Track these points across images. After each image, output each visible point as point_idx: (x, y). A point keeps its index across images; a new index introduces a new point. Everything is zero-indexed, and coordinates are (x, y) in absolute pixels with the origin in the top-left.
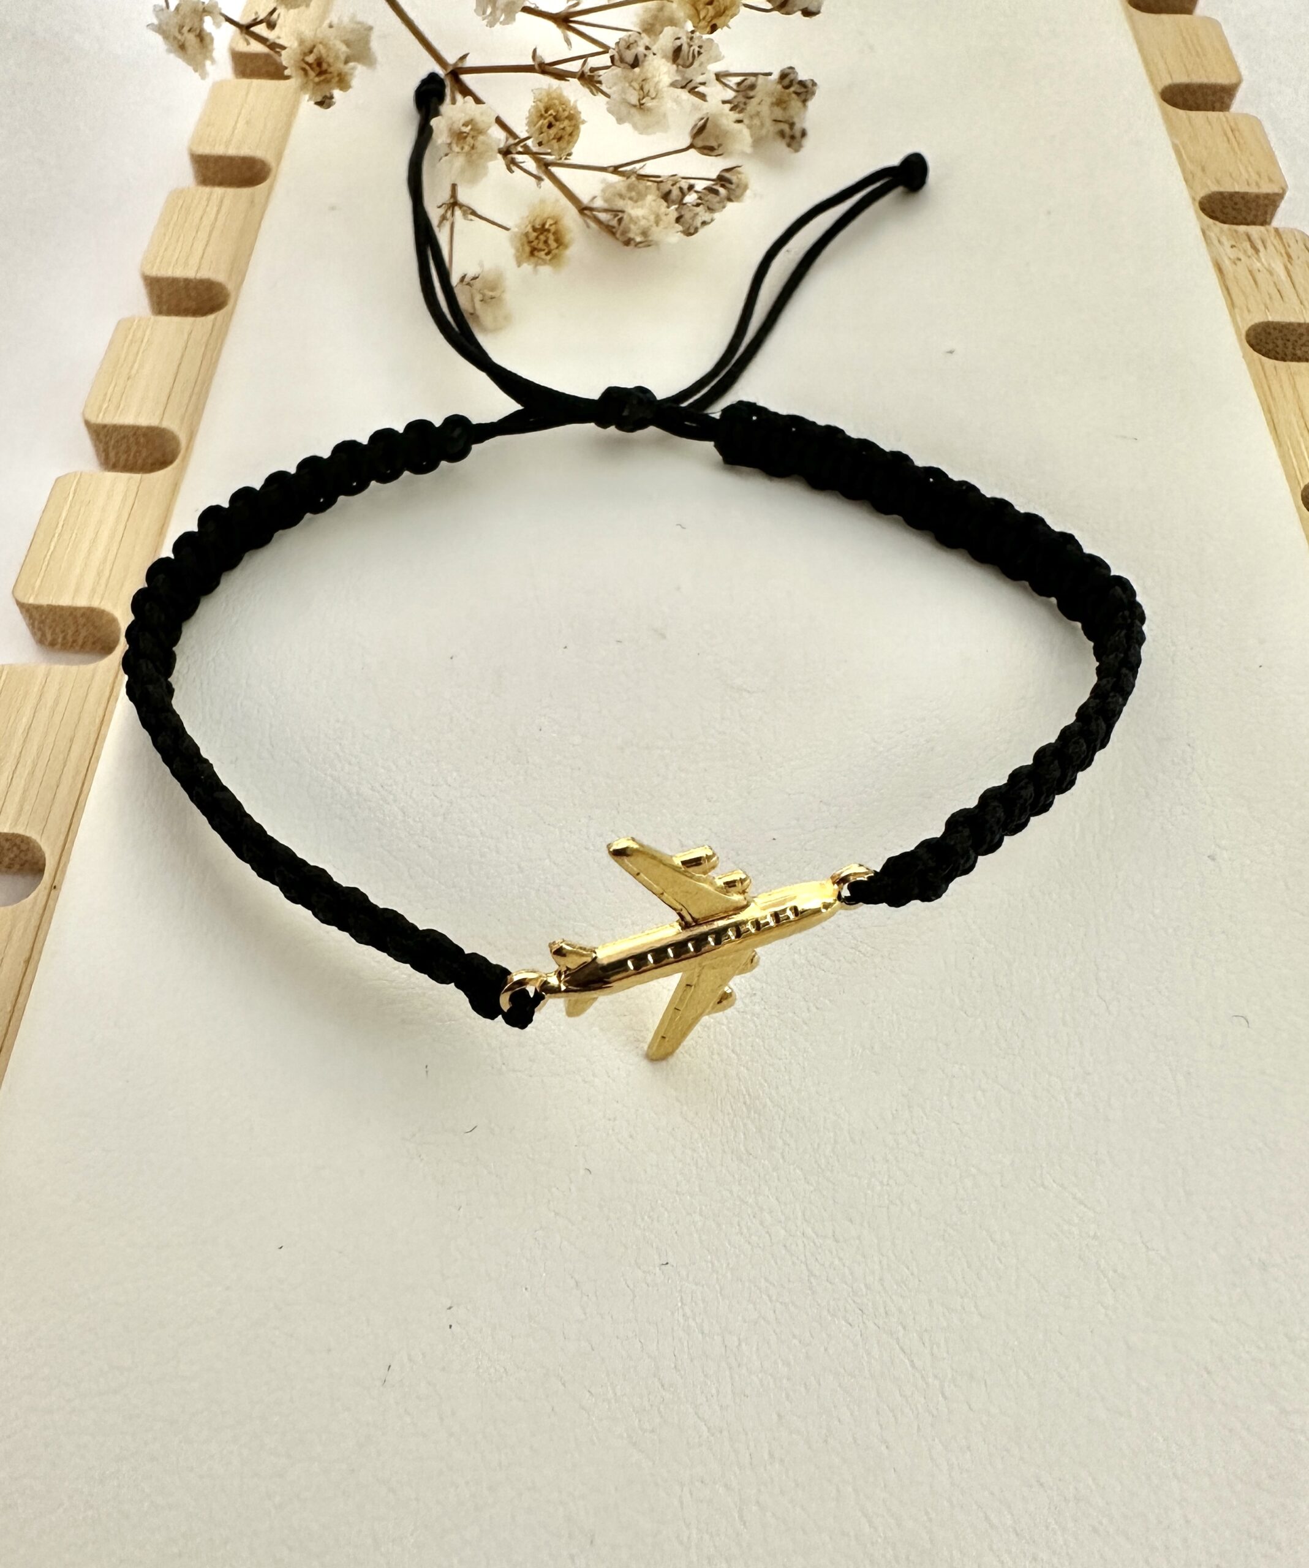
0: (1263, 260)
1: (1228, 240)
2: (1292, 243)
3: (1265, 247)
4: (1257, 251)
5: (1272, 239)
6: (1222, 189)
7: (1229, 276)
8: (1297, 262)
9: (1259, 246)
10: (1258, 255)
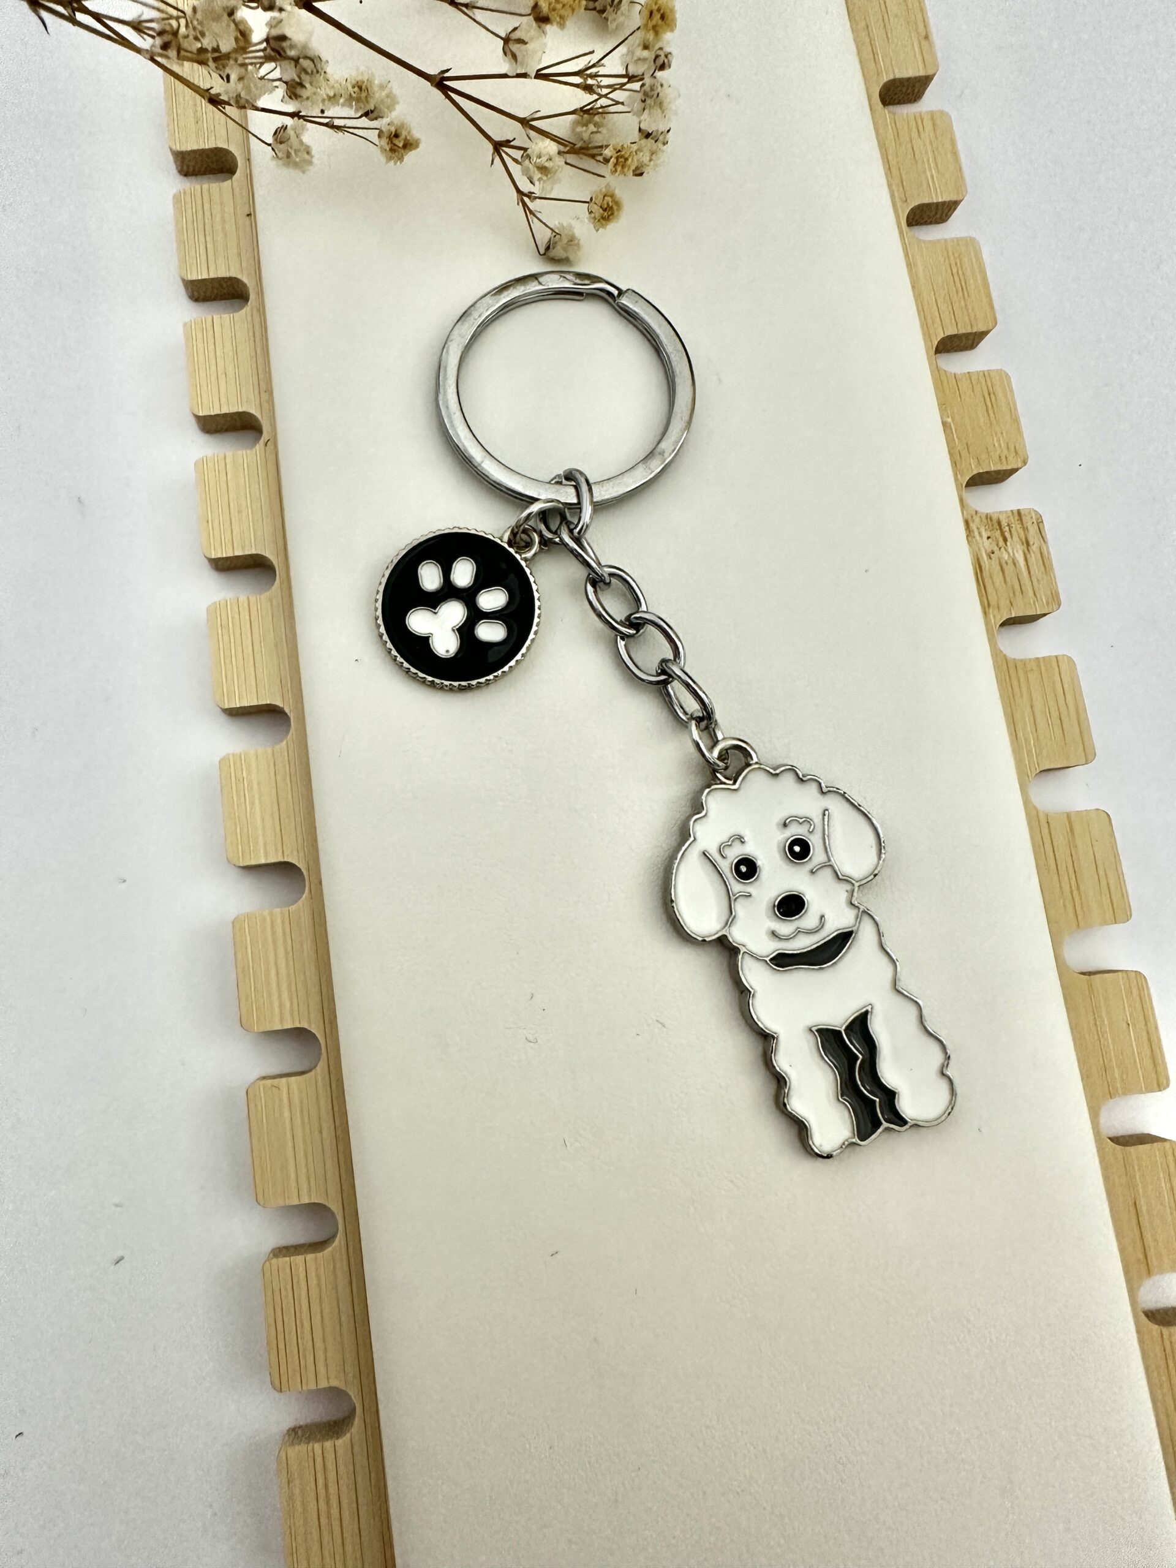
1: (986, 530)
2: (1029, 524)
3: (1012, 537)
4: (1005, 540)
5: (1016, 526)
6: (981, 471)
7: (986, 573)
8: (1034, 548)
9: (1007, 534)
10: (1006, 544)
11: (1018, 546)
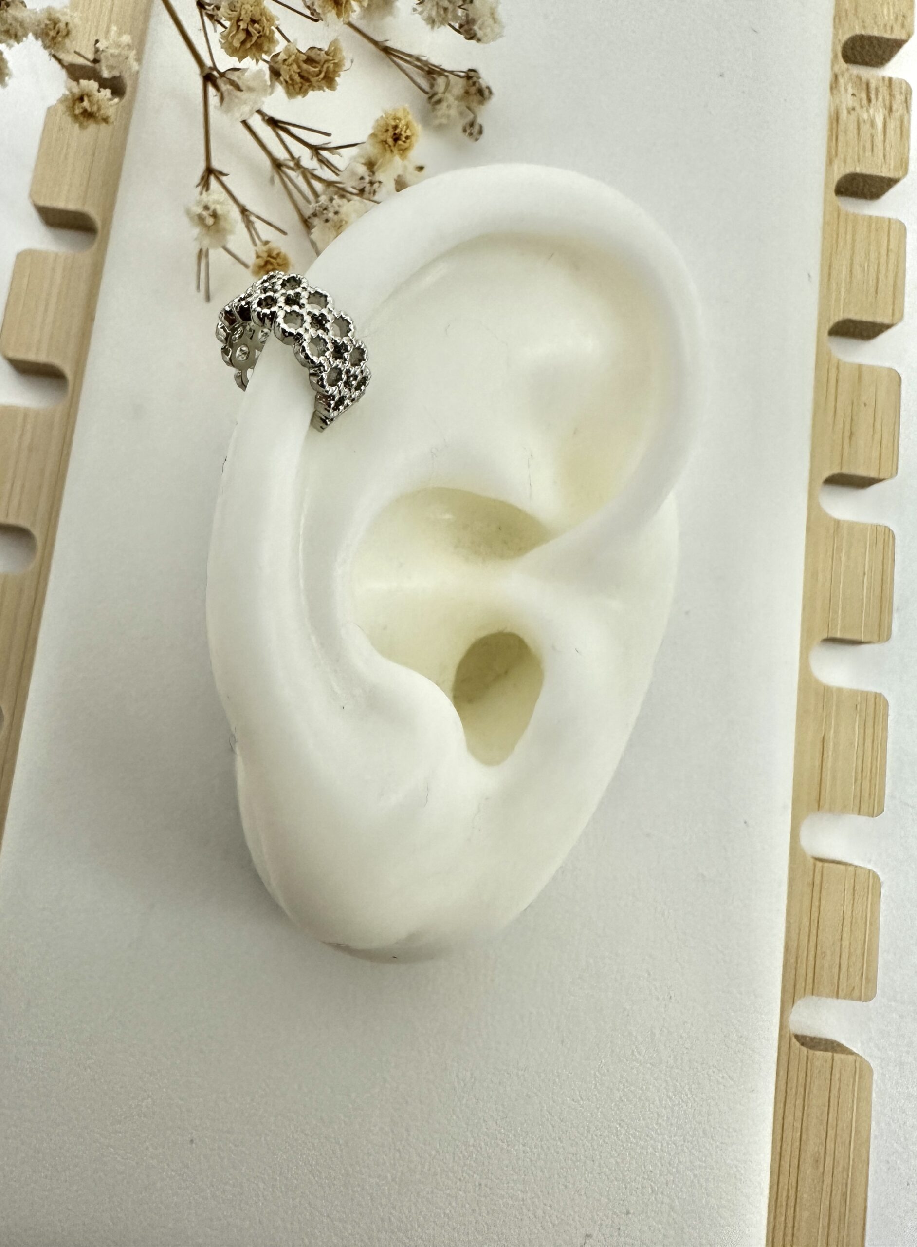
0: (871, 110)
1: (852, 87)
3: (877, 100)
4: (870, 100)
5: (884, 90)
6: (864, 33)
7: (841, 126)
9: (873, 97)
10: (869, 105)
11: (881, 110)
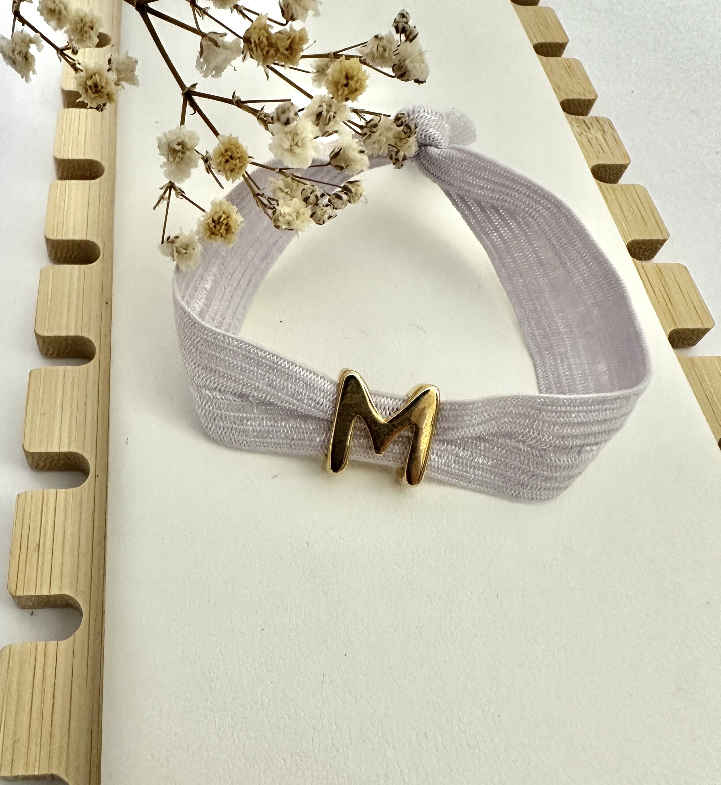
0: (592, 132)
1: (575, 123)
2: (604, 124)
4: (589, 128)
6: (569, 98)
8: (608, 134)
11: (599, 132)
